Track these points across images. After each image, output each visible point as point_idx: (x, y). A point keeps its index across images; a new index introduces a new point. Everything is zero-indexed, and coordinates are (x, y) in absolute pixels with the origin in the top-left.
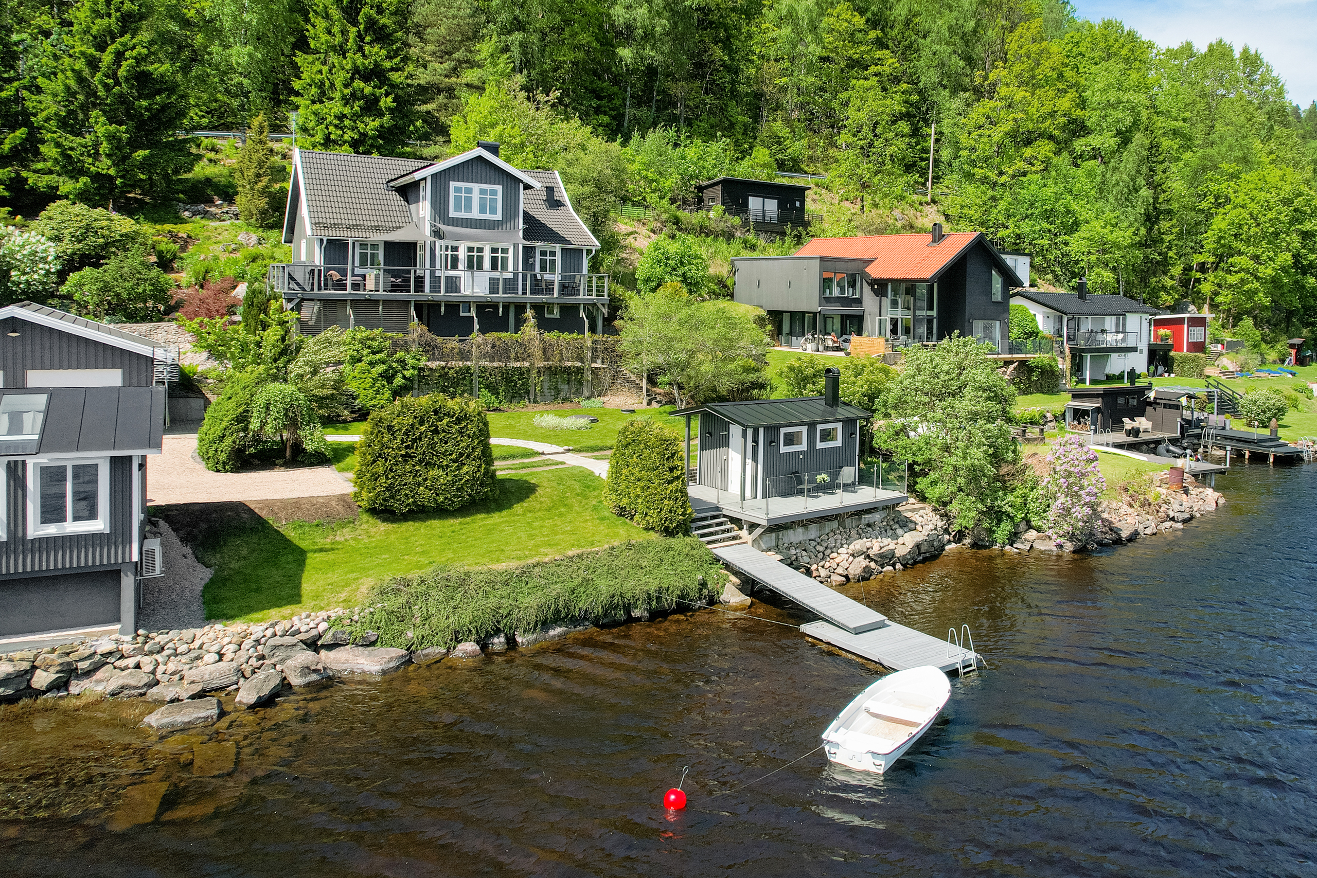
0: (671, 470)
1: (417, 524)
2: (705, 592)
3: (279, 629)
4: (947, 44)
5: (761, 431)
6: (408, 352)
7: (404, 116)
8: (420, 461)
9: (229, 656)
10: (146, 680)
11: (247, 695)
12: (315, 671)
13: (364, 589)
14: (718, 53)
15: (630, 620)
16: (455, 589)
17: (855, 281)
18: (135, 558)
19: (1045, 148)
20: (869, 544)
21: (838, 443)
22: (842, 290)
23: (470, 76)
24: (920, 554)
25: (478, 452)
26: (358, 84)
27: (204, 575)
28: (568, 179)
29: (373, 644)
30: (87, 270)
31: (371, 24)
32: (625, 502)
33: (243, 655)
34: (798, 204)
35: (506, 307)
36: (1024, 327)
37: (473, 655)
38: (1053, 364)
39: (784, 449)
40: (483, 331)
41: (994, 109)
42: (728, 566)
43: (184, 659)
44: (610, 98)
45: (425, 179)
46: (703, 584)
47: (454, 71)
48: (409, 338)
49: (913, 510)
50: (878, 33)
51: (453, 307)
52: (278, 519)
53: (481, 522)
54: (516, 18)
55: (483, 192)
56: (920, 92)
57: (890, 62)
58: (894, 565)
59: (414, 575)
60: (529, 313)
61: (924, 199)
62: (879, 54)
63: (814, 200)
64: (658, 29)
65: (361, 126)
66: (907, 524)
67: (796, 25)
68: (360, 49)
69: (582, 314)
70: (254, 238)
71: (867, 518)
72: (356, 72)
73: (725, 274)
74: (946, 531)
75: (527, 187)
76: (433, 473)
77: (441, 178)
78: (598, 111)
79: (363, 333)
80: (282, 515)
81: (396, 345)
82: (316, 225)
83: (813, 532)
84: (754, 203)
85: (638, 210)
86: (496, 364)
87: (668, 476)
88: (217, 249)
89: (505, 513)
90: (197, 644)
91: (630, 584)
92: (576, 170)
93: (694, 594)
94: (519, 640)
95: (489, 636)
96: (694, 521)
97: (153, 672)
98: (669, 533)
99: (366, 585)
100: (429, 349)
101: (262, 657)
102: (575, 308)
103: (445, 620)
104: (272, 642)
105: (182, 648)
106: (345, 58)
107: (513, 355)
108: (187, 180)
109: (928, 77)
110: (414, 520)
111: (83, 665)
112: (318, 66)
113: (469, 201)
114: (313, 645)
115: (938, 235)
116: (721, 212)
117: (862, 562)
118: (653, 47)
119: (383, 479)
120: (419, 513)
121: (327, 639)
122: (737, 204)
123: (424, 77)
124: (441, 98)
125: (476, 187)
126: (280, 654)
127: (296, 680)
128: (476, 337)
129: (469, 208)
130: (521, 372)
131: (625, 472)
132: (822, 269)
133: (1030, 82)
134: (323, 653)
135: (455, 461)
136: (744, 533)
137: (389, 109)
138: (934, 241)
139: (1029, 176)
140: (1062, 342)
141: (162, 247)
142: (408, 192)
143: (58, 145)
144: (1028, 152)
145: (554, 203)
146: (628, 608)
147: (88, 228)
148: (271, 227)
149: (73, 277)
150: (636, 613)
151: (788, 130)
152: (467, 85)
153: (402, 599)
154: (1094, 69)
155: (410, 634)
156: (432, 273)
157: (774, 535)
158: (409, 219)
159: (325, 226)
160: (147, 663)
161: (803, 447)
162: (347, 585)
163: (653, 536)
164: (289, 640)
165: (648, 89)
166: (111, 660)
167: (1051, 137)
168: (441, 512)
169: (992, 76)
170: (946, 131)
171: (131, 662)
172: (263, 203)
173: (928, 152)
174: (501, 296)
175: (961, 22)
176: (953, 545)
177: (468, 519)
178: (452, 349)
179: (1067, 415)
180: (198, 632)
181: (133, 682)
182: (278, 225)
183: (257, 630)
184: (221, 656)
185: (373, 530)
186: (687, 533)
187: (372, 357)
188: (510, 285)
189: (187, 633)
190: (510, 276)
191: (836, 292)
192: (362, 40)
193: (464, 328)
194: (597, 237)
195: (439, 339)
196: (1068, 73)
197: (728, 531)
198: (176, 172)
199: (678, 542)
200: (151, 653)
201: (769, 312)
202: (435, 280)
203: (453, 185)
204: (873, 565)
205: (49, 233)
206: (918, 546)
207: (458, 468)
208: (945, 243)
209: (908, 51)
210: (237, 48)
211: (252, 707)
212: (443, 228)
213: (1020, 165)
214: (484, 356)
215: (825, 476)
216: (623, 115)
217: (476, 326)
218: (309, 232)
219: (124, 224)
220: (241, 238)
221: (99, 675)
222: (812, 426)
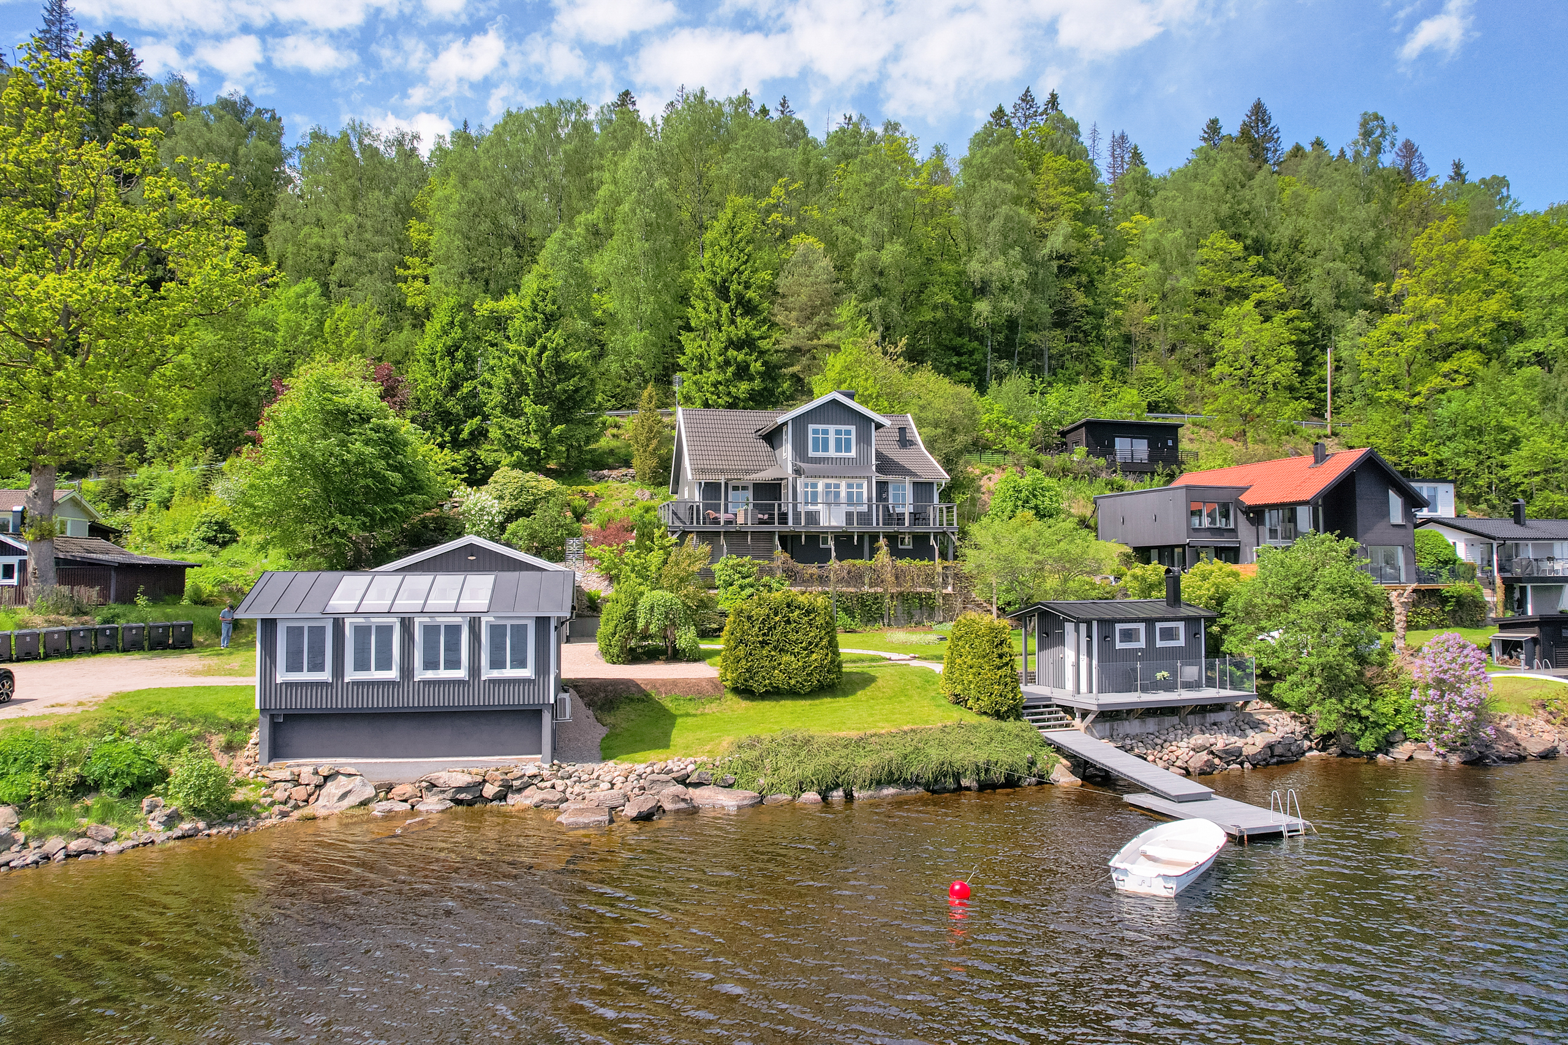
0: (1001, 656)
1: (773, 703)
2: (1035, 770)
3: (657, 768)
4: (1343, 261)
5: (1095, 624)
6: (773, 576)
7: (774, 380)
8: (775, 648)
9: (618, 785)
10: (559, 796)
11: (631, 810)
12: (684, 800)
13: (725, 744)
14: (1081, 299)
15: (960, 789)
16: (800, 748)
17: (1228, 511)
18: (552, 701)
19: (1469, 360)
20: (1212, 740)
21: (1181, 642)
22: (1213, 521)
23: (828, 338)
24: (1272, 756)
25: (824, 642)
26: (732, 353)
27: (603, 731)
28: (920, 423)
29: (731, 786)
30: (521, 520)
31: (740, 298)
32: (958, 689)
33: (629, 786)
34: (1170, 443)
35: (861, 537)
36: (1436, 555)
37: (816, 803)
38: (1476, 593)
39: (1119, 645)
40: (840, 558)
41: (1398, 324)
42: (1059, 749)
43: (586, 785)
44: (971, 353)
45: (786, 423)
46: (1032, 763)
47: (814, 336)
48: (774, 565)
49: (1267, 714)
50: (1261, 258)
51: (813, 538)
52: (659, 693)
53: (826, 704)
54: (875, 286)
55: (838, 432)
56: (1315, 317)
57: (1273, 288)
58: (1241, 764)
59: (766, 736)
60: (882, 542)
61: (1322, 432)
62: (1260, 281)
63: (1191, 440)
64: (1017, 280)
65: (733, 390)
66: (1257, 725)
67: (1163, 262)
68: (733, 322)
69: (932, 542)
70: (647, 493)
71: (1212, 717)
72: (732, 344)
73: (1089, 514)
74: (1306, 737)
75: (879, 426)
76: (786, 658)
77: (800, 422)
78: (959, 367)
79: (734, 560)
80: (663, 690)
81: (762, 571)
82: (696, 470)
83: (1151, 725)
84: (1122, 445)
85: (997, 456)
86: (852, 590)
87: (997, 662)
88: (618, 504)
89: (850, 698)
90: (595, 775)
91: (959, 756)
92: (929, 414)
93: (1023, 772)
94: (856, 794)
95: (830, 789)
96: (1025, 708)
97: (564, 792)
98: (999, 715)
99: (727, 741)
100: (792, 576)
101: (643, 788)
102: (925, 537)
103: (792, 771)
104: (650, 777)
105: (585, 777)
106: (720, 331)
107: (867, 580)
108: (595, 450)
109: (1323, 298)
110: (769, 699)
111: (516, 783)
112: (699, 342)
113: (826, 441)
114: (683, 781)
115: (1320, 456)
116: (1084, 453)
117: (1204, 756)
118: (1012, 298)
119: (744, 662)
120: (774, 693)
121: (693, 778)
122: (1102, 445)
123: (788, 342)
124: (804, 360)
125: (832, 428)
126: (657, 787)
127: (668, 806)
128: (833, 564)
129: (825, 449)
130: (876, 598)
131: (958, 661)
132: (1190, 500)
133: (1447, 289)
134: (691, 790)
135: (805, 649)
136: (1077, 721)
137: (758, 373)
138: (1316, 462)
139: (1449, 392)
140: (1492, 571)
141: (576, 503)
142: (772, 437)
143: (501, 427)
144: (1446, 367)
145: (905, 441)
146: (957, 777)
147: (522, 489)
148: (661, 484)
149: (511, 527)
150: (965, 782)
151: (1161, 371)
152: (828, 346)
153: (756, 753)
154: (1531, 262)
155: (762, 781)
156: (795, 506)
157: (1108, 725)
158: (774, 462)
159: (703, 471)
160: (560, 785)
161: (1142, 644)
162: (712, 740)
163: (985, 719)
164: (663, 777)
165: (1010, 342)
166: (535, 781)
167: (1479, 348)
168: (793, 693)
169: (1396, 288)
170: (1344, 354)
171: (548, 784)
172: (654, 462)
173: (1324, 381)
174: (856, 528)
175: (1356, 234)
176: (1315, 753)
177: (817, 702)
178: (811, 575)
179: (1494, 649)
180: (596, 766)
181: (550, 797)
182: (665, 483)
183: (640, 768)
184: (613, 785)
185: (736, 706)
186: (1018, 717)
187: (741, 581)
188: (864, 518)
189: (589, 766)
190: (865, 508)
191: (1206, 522)
192: (733, 314)
193: (823, 557)
194: (948, 471)
195: (801, 566)
196: (1498, 271)
197: (1062, 719)
198: (587, 443)
199: (1010, 725)
200: (562, 778)
201: (1136, 549)
202: (797, 515)
203: (811, 427)
204: (1217, 761)
205: (495, 494)
206: (1270, 747)
207: (808, 656)
208: (1328, 464)
209: (1293, 274)
210: (635, 334)
211: (634, 820)
212: (803, 465)
213: (1436, 381)
214: (840, 581)
215: (1166, 674)
216: (985, 369)
217: (833, 554)
218: (690, 477)
219: (549, 484)
220: (637, 494)
221: (527, 792)
222: (1150, 622)
